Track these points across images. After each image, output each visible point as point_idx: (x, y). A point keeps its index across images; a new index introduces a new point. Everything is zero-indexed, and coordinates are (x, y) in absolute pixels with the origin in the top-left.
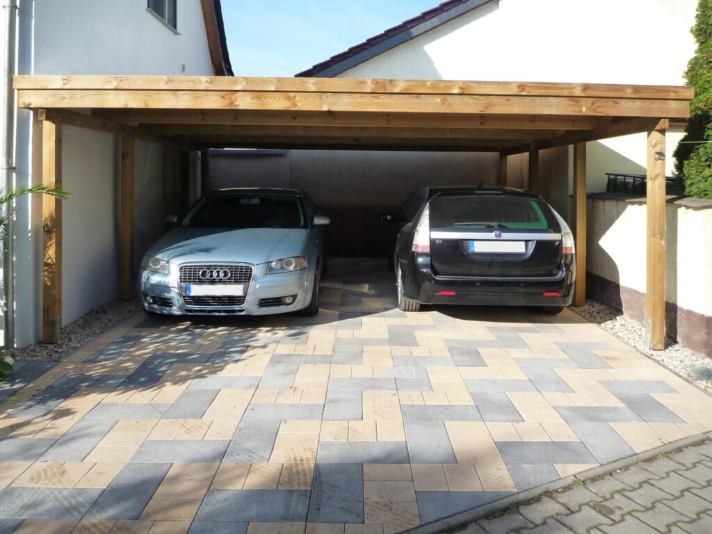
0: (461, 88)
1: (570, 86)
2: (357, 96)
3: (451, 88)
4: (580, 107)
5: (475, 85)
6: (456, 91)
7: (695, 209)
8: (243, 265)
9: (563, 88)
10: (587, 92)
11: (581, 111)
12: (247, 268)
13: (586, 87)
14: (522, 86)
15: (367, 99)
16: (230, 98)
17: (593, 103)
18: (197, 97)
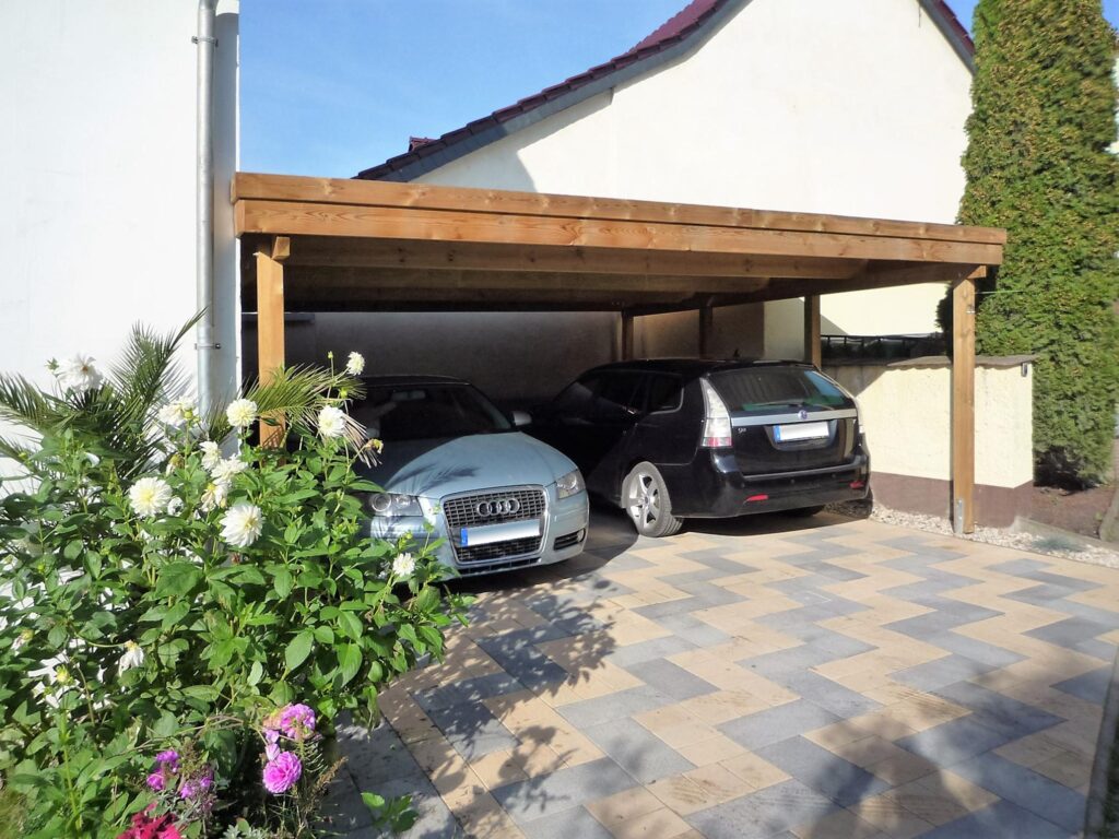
0: (824, 224)
1: (915, 225)
2: (719, 230)
3: (814, 223)
4: (922, 251)
5: (836, 221)
6: (819, 228)
7: (999, 367)
8: (531, 488)
9: (909, 228)
10: (930, 233)
11: (922, 256)
12: (536, 492)
13: (929, 227)
14: (878, 223)
15: (729, 235)
16: (573, 229)
17: (932, 247)
18: (530, 227)
